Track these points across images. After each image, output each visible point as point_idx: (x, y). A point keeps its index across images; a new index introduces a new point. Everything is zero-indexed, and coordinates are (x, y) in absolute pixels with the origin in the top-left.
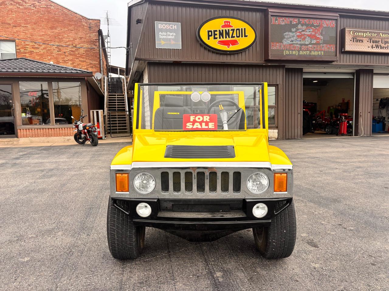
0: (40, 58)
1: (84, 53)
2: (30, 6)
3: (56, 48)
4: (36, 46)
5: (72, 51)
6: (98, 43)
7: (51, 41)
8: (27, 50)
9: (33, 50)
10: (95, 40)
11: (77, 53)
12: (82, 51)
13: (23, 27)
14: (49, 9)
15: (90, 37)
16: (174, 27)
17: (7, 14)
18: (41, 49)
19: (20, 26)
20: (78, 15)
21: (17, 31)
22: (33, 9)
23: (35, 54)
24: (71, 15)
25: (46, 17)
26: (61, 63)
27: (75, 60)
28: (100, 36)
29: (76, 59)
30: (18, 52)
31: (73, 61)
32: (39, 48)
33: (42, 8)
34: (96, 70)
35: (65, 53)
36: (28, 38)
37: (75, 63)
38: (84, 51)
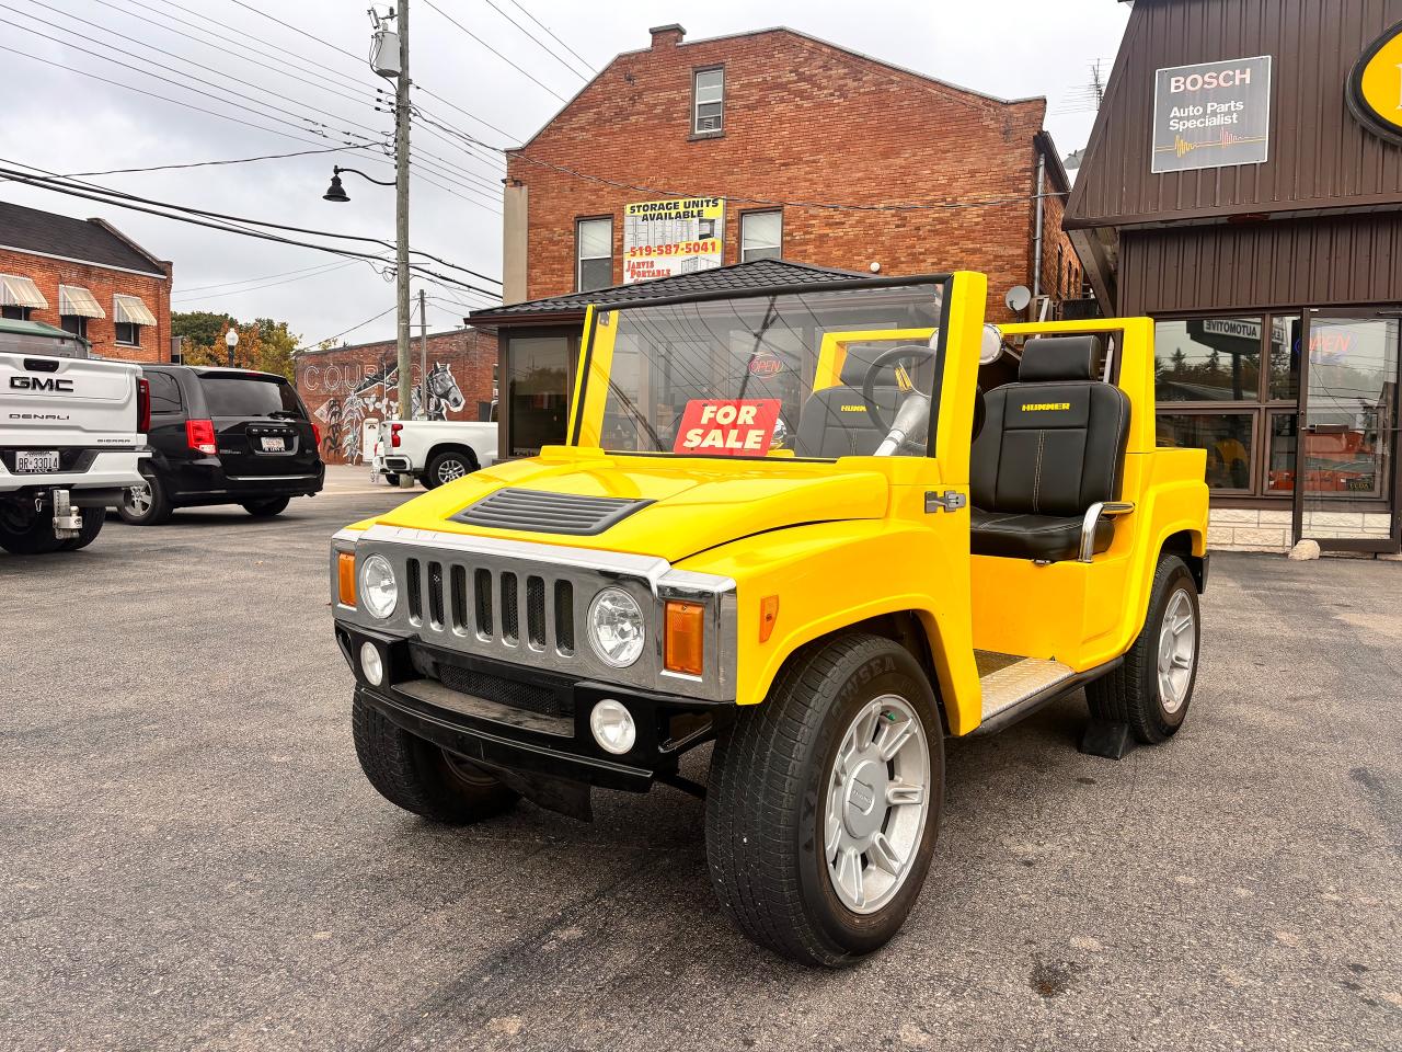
0: (843, 256)
1: (977, 224)
2: (832, 95)
3: (893, 216)
4: (838, 218)
5: (941, 221)
6: (1029, 181)
7: (880, 194)
8: (811, 233)
9: (827, 231)
10: (1021, 171)
11: (955, 225)
12: (973, 216)
13: (807, 162)
14: (884, 96)
15: (1004, 163)
16: (1238, 76)
17: (770, 130)
18: (851, 226)
19: (798, 160)
20: (970, 98)
21: (789, 179)
22: (838, 105)
23: (831, 243)
24: (950, 101)
25: (872, 122)
26: (902, 263)
27: (948, 248)
28: (1043, 155)
29: (951, 245)
30: (788, 242)
31: (941, 253)
32: (843, 223)
33: (865, 94)
34: (1014, 278)
35: (918, 229)
36: (817, 197)
37: (946, 260)
38: (978, 216)
